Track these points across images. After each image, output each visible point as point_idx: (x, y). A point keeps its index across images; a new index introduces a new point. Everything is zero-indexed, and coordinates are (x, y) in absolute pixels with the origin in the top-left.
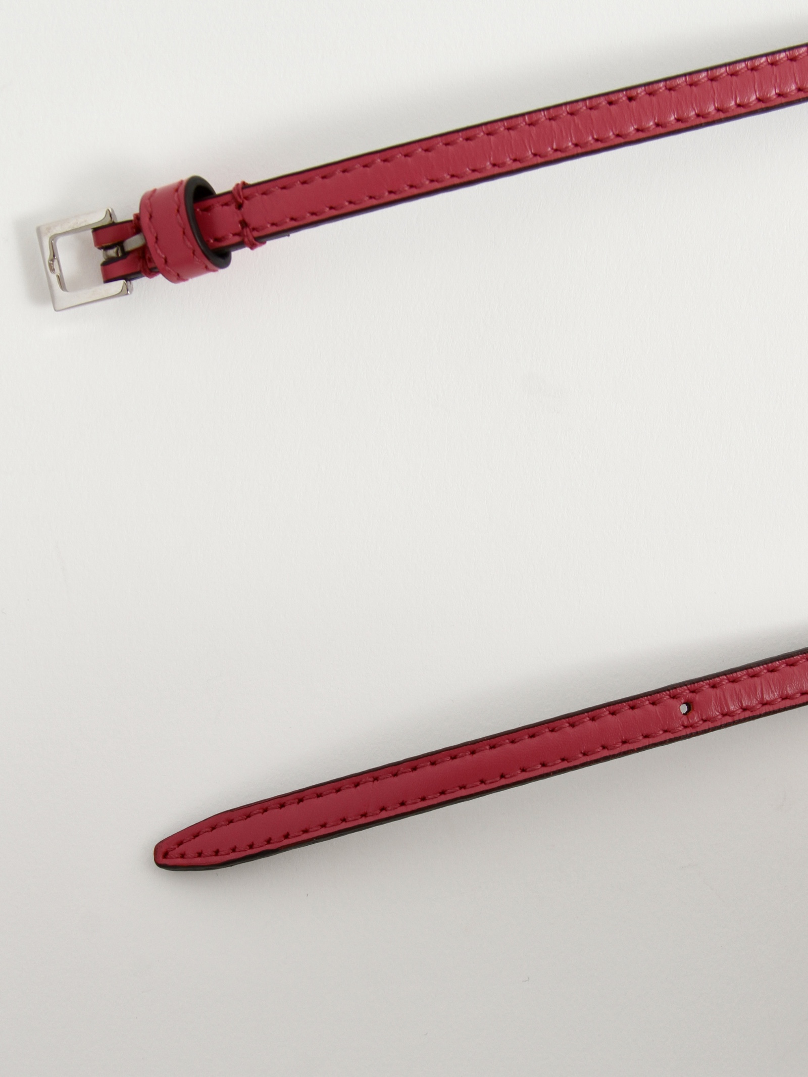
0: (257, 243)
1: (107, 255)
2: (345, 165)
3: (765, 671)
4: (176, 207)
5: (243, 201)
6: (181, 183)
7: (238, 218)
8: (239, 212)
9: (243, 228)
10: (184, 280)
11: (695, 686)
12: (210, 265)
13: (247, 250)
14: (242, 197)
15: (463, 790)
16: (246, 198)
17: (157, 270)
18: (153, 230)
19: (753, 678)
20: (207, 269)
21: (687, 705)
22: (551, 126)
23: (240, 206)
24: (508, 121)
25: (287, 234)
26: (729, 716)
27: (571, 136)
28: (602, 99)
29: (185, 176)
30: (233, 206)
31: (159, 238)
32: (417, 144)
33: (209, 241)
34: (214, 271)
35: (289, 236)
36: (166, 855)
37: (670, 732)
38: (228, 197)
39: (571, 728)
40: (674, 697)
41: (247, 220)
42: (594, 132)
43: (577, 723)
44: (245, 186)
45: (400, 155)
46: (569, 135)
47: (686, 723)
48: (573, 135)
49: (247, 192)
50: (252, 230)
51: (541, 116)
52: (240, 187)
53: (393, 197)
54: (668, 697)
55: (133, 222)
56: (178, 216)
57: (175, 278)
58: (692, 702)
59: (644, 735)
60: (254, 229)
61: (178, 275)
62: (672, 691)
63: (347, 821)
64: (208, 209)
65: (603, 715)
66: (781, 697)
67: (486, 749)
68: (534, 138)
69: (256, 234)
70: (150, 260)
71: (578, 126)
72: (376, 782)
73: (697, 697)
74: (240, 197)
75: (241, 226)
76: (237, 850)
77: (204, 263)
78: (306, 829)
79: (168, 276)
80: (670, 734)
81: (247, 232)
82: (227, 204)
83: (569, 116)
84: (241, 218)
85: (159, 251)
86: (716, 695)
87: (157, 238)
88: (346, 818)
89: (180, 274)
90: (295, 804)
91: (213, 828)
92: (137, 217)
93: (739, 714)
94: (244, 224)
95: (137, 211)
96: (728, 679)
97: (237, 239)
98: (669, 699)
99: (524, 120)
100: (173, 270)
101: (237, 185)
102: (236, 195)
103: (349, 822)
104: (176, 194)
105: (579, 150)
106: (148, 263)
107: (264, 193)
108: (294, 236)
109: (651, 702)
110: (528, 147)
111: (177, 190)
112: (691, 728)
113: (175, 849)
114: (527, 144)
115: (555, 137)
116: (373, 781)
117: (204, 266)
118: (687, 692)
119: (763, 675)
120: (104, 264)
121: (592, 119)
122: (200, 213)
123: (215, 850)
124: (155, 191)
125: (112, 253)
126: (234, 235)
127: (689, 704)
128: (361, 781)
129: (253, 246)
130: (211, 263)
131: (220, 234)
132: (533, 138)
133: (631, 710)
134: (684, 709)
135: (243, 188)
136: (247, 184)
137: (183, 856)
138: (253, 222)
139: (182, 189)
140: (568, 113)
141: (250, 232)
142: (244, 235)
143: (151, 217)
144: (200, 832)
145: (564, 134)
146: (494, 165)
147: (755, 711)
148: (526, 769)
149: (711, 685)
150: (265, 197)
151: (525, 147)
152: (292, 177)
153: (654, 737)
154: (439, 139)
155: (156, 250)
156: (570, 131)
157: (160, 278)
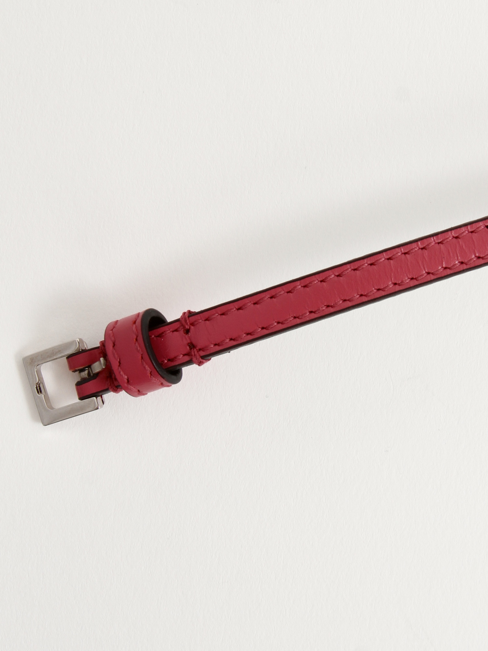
0: (204, 361)
1: (81, 377)
2: (273, 292)
4: (135, 337)
5: (190, 327)
6: (139, 314)
7: (186, 342)
8: (187, 336)
9: (191, 349)
10: (144, 394)
12: (165, 383)
13: (194, 367)
14: (189, 324)
16: (192, 324)
17: (120, 387)
18: (116, 356)
20: (162, 385)
22: (440, 248)
23: (187, 331)
24: (404, 247)
25: (229, 351)
27: (457, 255)
28: (481, 224)
29: (141, 309)
30: (182, 332)
31: (121, 362)
32: (330, 271)
33: (163, 361)
34: (168, 386)
35: (229, 352)
38: (177, 325)
41: (194, 342)
42: (476, 252)
44: (190, 314)
45: (317, 281)
46: (455, 255)
48: (458, 255)
49: (193, 319)
50: (198, 350)
51: (431, 241)
52: (187, 315)
53: (313, 316)
55: (100, 349)
56: (137, 344)
57: (137, 394)
60: (200, 350)
61: (139, 391)
64: (161, 336)
68: (427, 259)
69: (202, 353)
70: (116, 380)
71: (463, 247)
74: (187, 324)
75: (189, 347)
77: (160, 381)
79: (128, 391)
81: (194, 352)
82: (176, 330)
83: (454, 239)
84: (189, 341)
85: (122, 373)
87: (120, 362)
89: (141, 390)
92: (103, 344)
94: (192, 346)
95: (103, 339)
97: (187, 358)
99: (418, 245)
100: (134, 388)
101: (184, 313)
102: (183, 322)
104: (134, 326)
105: (465, 267)
106: (114, 382)
107: (207, 320)
108: (234, 352)
110: (422, 268)
111: (135, 322)
114: (421, 265)
115: (444, 258)
117: (160, 383)
120: (78, 384)
121: (473, 241)
122: (155, 338)
124: (117, 322)
125: (85, 374)
126: (184, 355)
129: (200, 364)
130: (165, 380)
131: (172, 355)
132: (425, 259)
135: (189, 317)
136: (192, 312)
138: (200, 344)
139: (139, 321)
140: (453, 237)
141: (198, 352)
142: (192, 355)
143: (114, 345)
145: (451, 254)
146: (395, 284)
150: (207, 322)
151: (420, 266)
152: (228, 305)
154: (348, 266)
155: (120, 373)
156: (456, 252)
157: (123, 393)
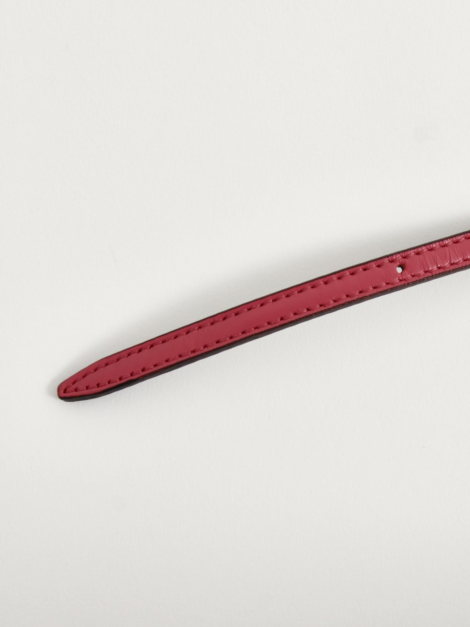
3: (451, 243)
11: (405, 254)
15: (256, 330)
19: (444, 248)
21: (401, 268)
26: (429, 272)
36: (65, 391)
37: (390, 284)
39: (325, 285)
40: (392, 261)
43: (329, 282)
47: (401, 278)
54: (387, 261)
58: (404, 265)
59: (373, 286)
62: (391, 258)
63: (182, 356)
65: (345, 275)
66: (463, 260)
67: (270, 302)
72: (200, 329)
73: (407, 261)
76: (111, 382)
78: (156, 364)
80: (391, 285)
86: (420, 259)
88: (181, 354)
90: (148, 349)
91: (96, 370)
93: (436, 271)
96: (427, 249)
98: (388, 262)
103: (183, 357)
109: (377, 265)
112: (404, 281)
113: (71, 386)
116: (198, 329)
118: (400, 257)
119: (450, 245)
123: (97, 383)
127: (402, 266)
128: (190, 329)
133: (364, 271)
134: (399, 270)
137: (76, 390)
144: (87, 373)
147: (446, 269)
148: (297, 313)
149: (416, 253)
153: (380, 288)
